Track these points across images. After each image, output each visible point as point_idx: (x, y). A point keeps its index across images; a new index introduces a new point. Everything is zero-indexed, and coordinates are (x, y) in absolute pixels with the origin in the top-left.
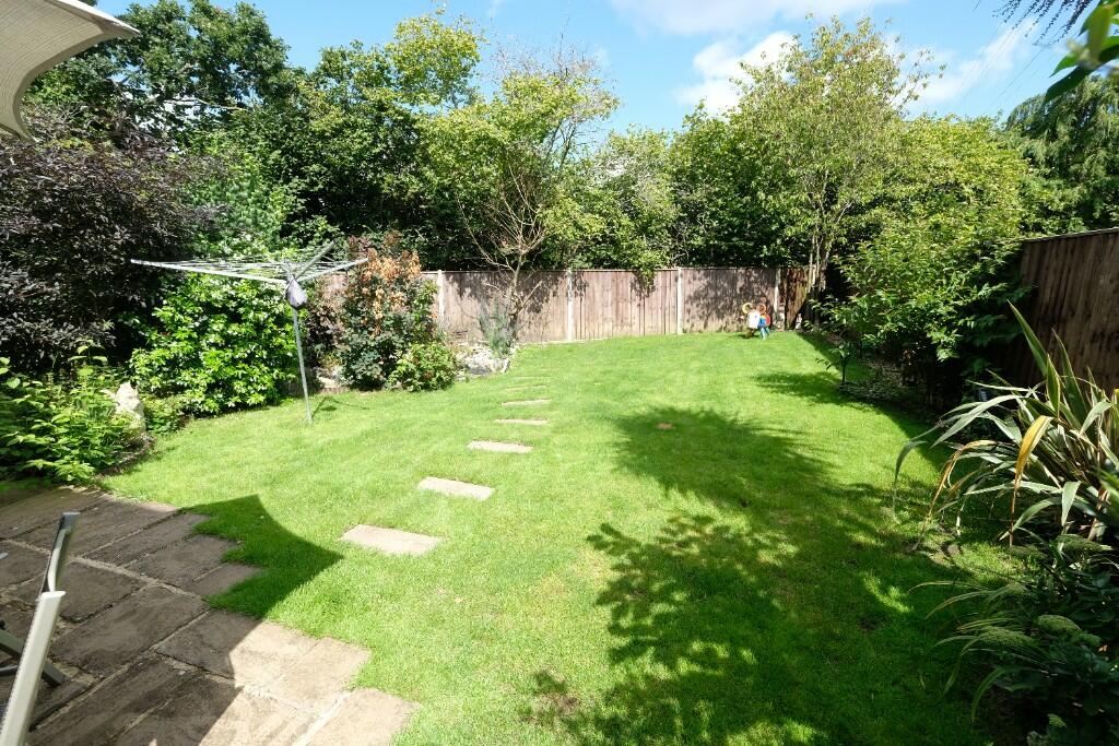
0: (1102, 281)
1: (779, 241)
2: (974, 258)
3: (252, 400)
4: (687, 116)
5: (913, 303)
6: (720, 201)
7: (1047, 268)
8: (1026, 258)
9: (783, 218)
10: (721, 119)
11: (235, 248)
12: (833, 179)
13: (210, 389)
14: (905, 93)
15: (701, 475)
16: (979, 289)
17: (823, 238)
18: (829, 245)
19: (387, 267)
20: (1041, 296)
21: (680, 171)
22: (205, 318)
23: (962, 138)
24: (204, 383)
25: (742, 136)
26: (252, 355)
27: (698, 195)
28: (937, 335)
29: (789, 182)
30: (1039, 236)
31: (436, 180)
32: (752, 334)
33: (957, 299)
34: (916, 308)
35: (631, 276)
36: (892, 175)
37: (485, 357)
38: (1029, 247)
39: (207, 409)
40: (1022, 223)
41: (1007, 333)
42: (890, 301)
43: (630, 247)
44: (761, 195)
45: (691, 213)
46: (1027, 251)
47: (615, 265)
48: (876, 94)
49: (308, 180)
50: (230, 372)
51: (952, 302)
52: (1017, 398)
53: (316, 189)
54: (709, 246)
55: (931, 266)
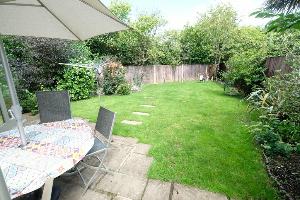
0: (282, 67)
1: (207, 58)
2: (255, 62)
3: (84, 97)
4: (184, 25)
5: (241, 72)
6: (193, 48)
7: (271, 64)
8: (267, 62)
9: (208, 52)
10: (193, 26)
11: (79, 60)
12: (221, 42)
13: (75, 94)
14: (239, 20)
15: (195, 110)
16: (256, 69)
17: (218, 57)
18: (220, 59)
19: (114, 65)
20: (269, 70)
21: (182, 40)
22: (74, 77)
23: (253, 31)
24: (74, 93)
25: (198, 31)
26: (84, 86)
27: (187, 46)
28: (246, 79)
29: (210, 43)
30: (272, 56)
31: (121, 42)
32: (201, 81)
33: (251, 71)
34: (242, 73)
35: (170, 67)
36: (236, 40)
37: (135, 87)
38: (267, 59)
39: (75, 99)
40: (267, 53)
41: (262, 78)
42: (236, 72)
43: (170, 60)
44: (203, 46)
45: (185, 51)
46: (267, 60)
47: (166, 64)
48: (232, 20)
49: (87, 42)
50: (79, 90)
51: (250, 72)
52: (263, 90)
53: (89, 44)
54: (190, 59)
55: (245, 63)
